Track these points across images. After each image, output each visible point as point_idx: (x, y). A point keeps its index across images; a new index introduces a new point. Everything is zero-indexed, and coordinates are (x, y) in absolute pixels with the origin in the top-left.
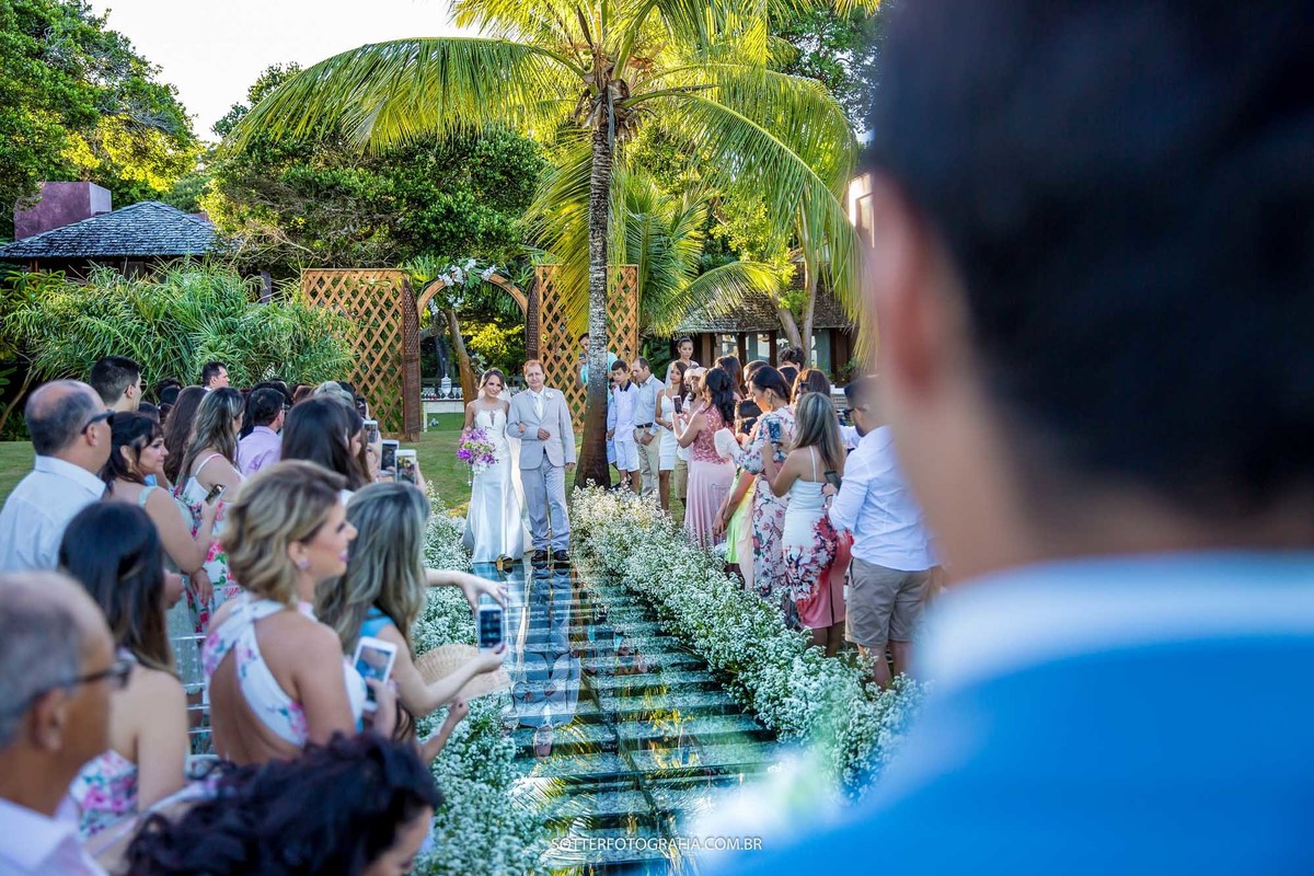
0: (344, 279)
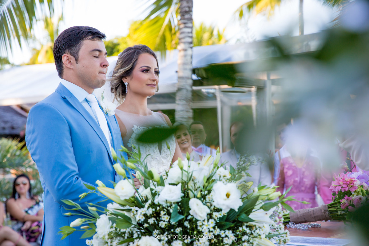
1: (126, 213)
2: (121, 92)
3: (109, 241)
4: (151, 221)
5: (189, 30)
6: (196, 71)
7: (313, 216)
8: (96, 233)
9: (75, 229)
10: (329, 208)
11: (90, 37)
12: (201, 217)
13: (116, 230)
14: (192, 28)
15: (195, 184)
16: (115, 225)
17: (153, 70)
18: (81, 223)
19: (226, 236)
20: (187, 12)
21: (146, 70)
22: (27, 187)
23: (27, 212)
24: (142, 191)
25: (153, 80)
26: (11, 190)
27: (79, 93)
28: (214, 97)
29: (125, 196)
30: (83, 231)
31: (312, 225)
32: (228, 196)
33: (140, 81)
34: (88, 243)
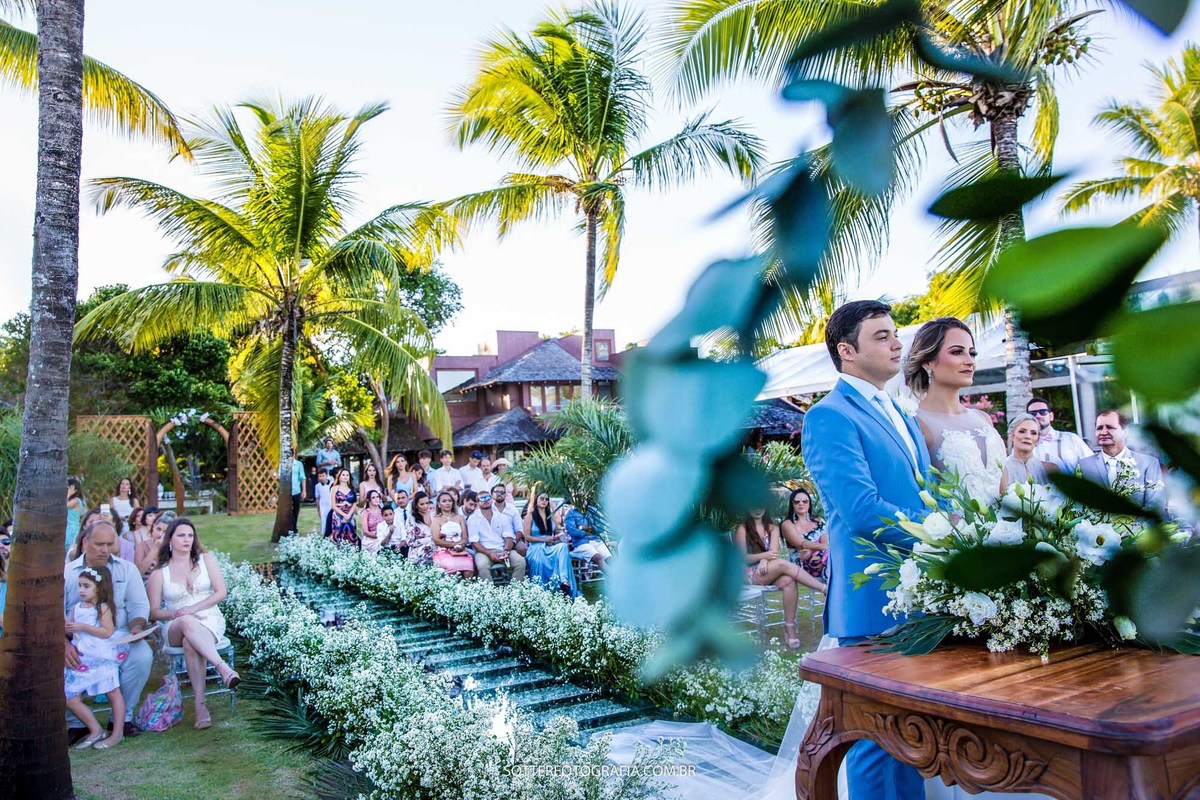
0: (107, 422)
2: (920, 383)
3: (919, 595)
8: (900, 583)
11: (870, 315)
13: (928, 580)
15: (1043, 518)
16: (925, 574)
17: (967, 351)
18: (878, 569)
21: (958, 351)
22: (807, 506)
23: (806, 537)
24: (963, 528)
25: (970, 365)
26: (787, 510)
27: (865, 389)
28: (1065, 371)
29: (938, 535)
30: (883, 580)
33: (951, 366)
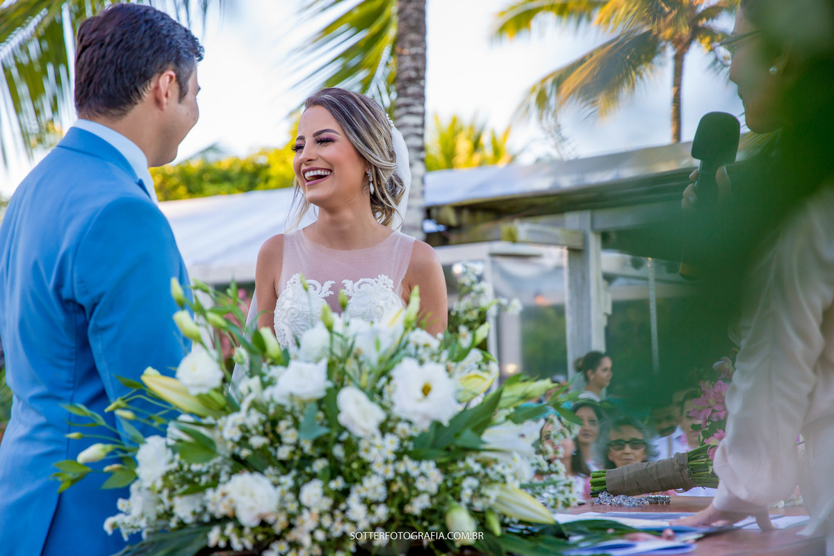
1: (203, 431)
4: (257, 441)
5: (417, 120)
6: (434, 212)
7: (656, 478)
8: (138, 477)
9: (89, 469)
10: (690, 460)
12: (364, 430)
13: (181, 466)
14: (423, 115)
15: (360, 364)
16: (178, 457)
18: (102, 455)
19: (422, 474)
20: (411, 81)
29: (200, 386)
31: (651, 498)
32: (426, 391)
34: (123, 506)
